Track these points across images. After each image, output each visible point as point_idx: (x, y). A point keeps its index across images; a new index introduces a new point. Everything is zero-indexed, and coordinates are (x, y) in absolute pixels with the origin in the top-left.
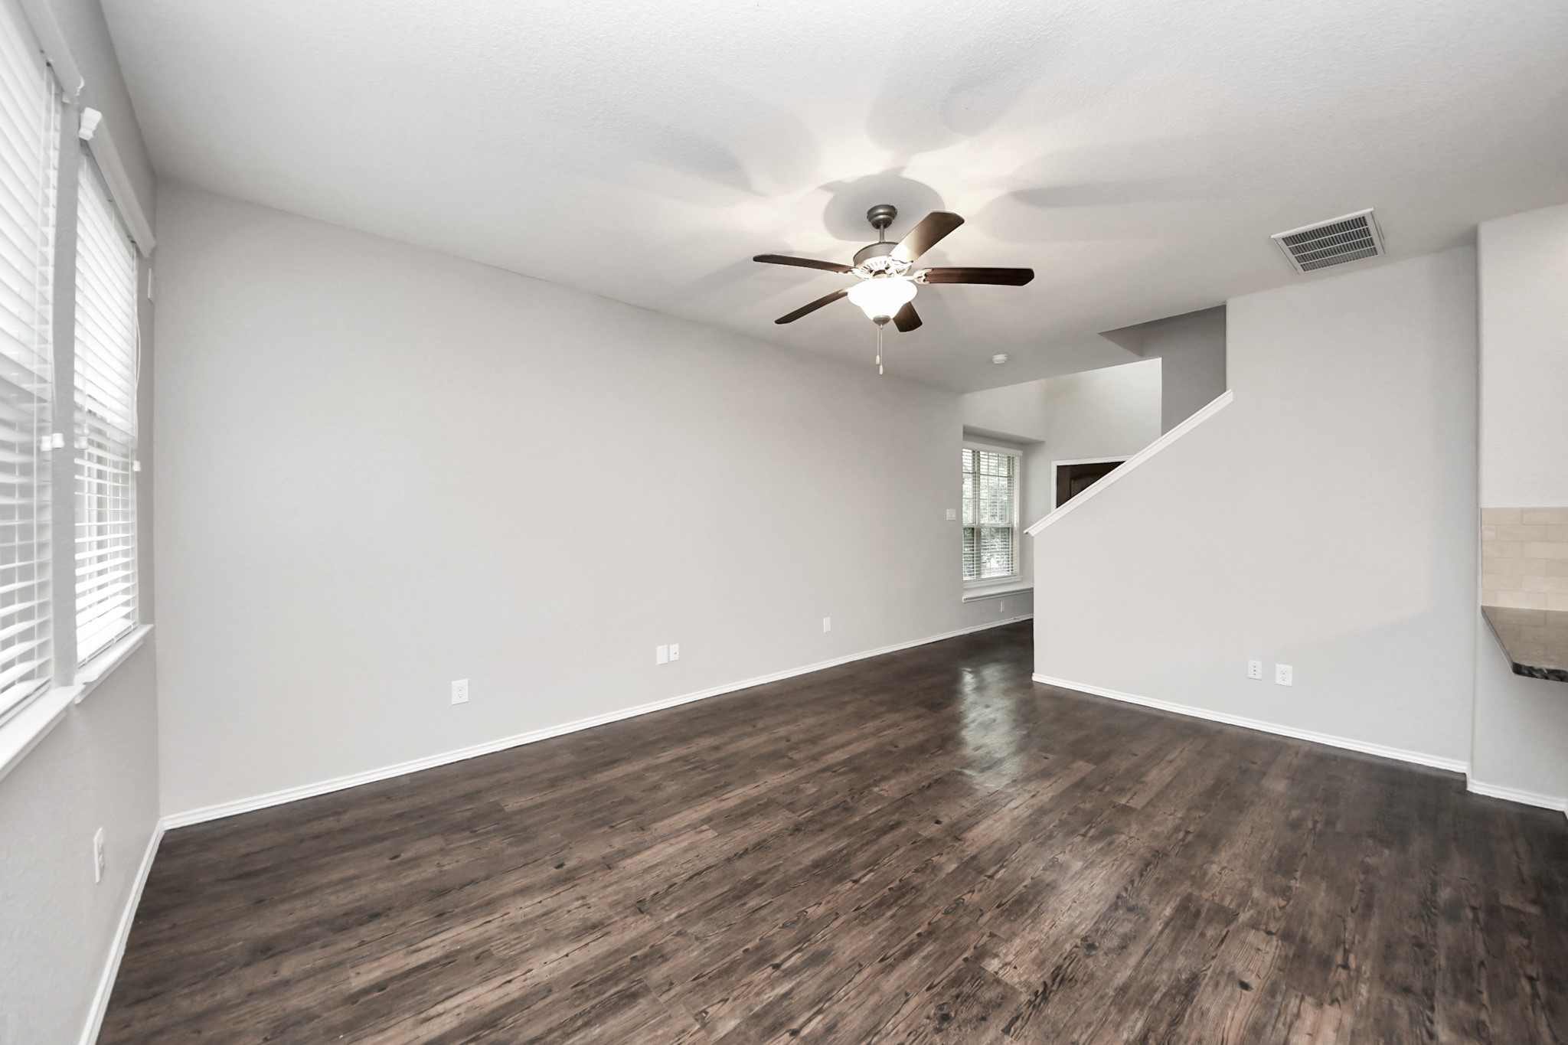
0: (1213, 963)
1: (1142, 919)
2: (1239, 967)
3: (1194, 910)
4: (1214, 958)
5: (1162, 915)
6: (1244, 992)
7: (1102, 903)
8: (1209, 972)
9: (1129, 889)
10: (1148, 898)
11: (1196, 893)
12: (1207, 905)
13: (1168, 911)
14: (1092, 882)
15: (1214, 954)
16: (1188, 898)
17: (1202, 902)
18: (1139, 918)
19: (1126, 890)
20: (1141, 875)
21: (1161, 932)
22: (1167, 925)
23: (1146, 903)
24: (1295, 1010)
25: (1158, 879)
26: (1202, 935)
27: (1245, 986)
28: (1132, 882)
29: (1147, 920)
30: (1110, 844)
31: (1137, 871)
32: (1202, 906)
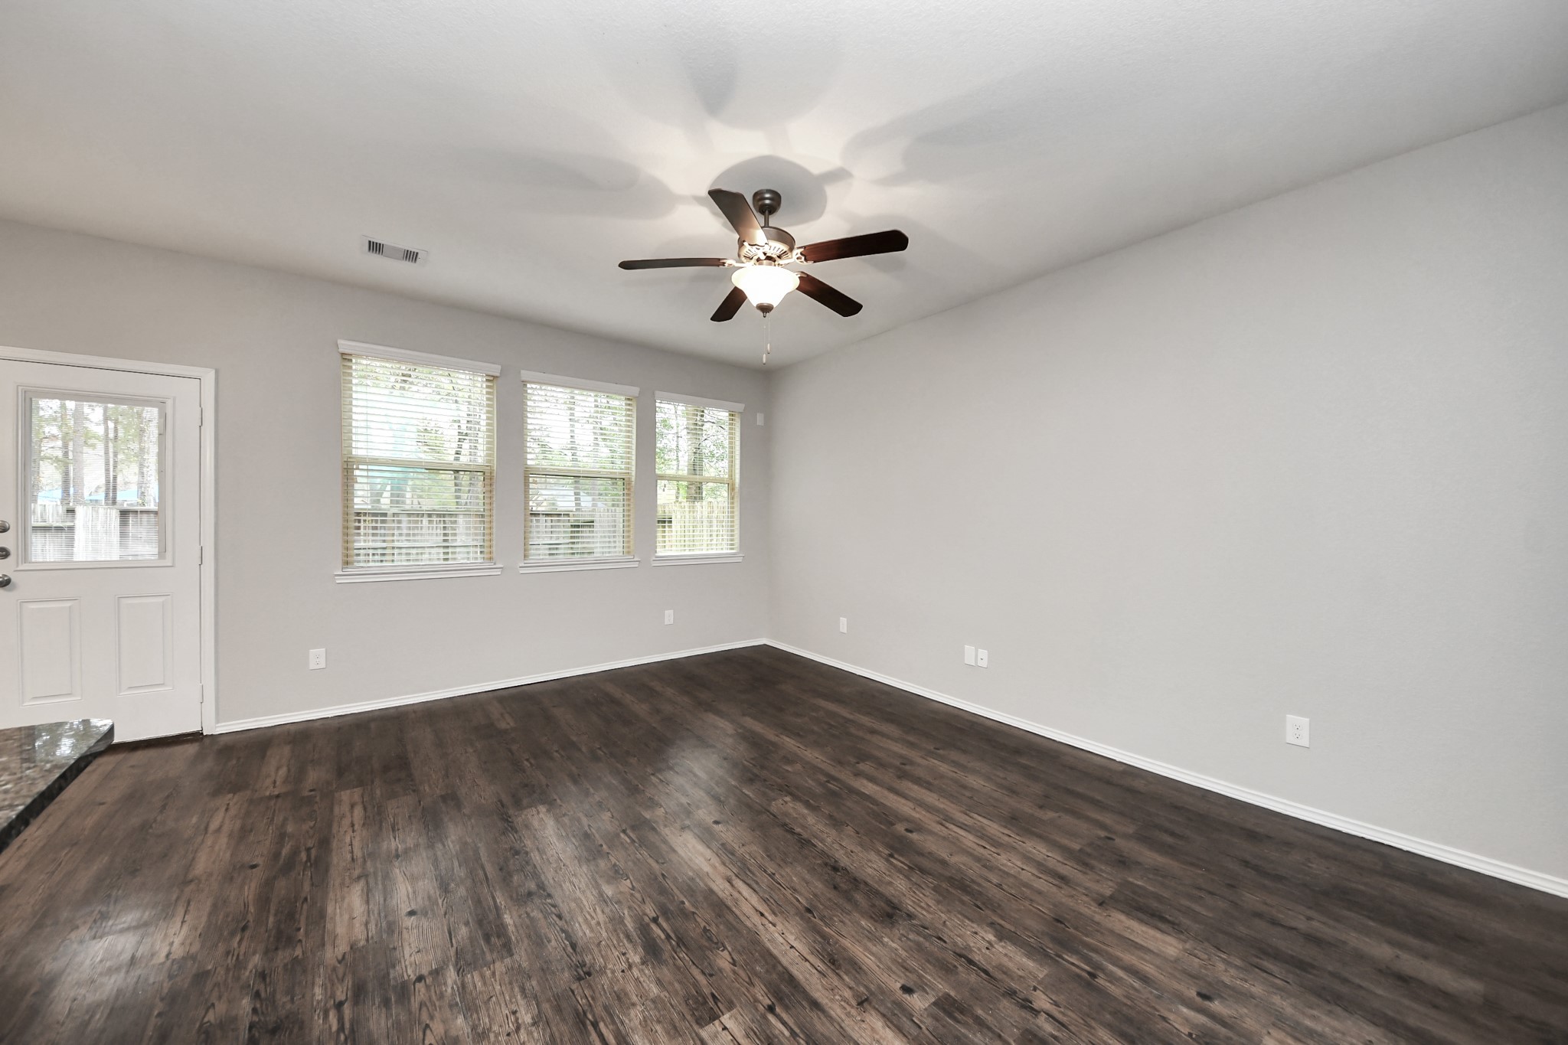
0: (443, 912)
1: (514, 895)
2: (425, 923)
3: (493, 939)
4: (445, 914)
5: (508, 912)
6: (409, 910)
7: (551, 881)
8: (440, 901)
9: (553, 909)
10: (532, 915)
11: (508, 961)
12: (489, 957)
13: (508, 919)
14: (579, 888)
15: (447, 917)
16: (508, 948)
17: (495, 955)
18: (517, 894)
19: (554, 906)
20: (563, 931)
21: (494, 898)
22: (497, 908)
23: (528, 909)
24: (369, 926)
25: (549, 941)
26: (467, 924)
27: (412, 913)
28: (560, 917)
29: (511, 897)
30: (628, 937)
31: (570, 930)
32: (491, 951)
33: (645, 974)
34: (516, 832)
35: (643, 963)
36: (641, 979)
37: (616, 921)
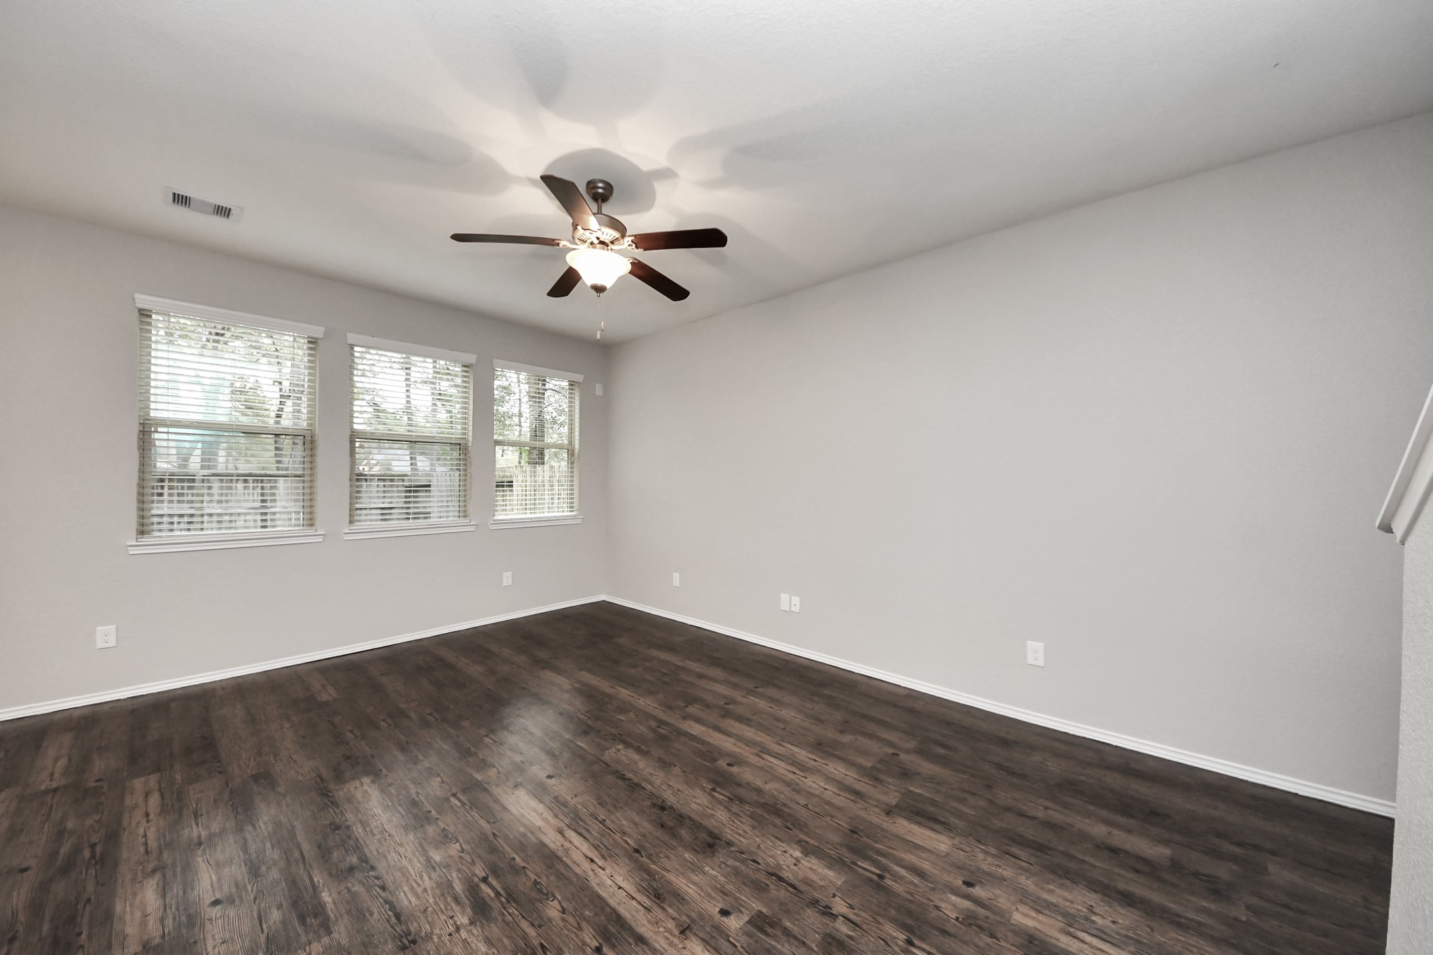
0: (252, 897)
1: (334, 872)
2: (232, 912)
3: (309, 920)
4: (255, 899)
5: (326, 889)
6: (213, 899)
7: (375, 853)
8: (249, 887)
9: (377, 882)
10: (353, 890)
11: (326, 940)
12: (303, 939)
13: (326, 897)
14: (405, 857)
15: (257, 902)
16: (326, 927)
17: (311, 936)
18: (337, 869)
19: (377, 878)
20: (386, 902)
21: (311, 878)
22: (314, 887)
23: (349, 885)
24: (166, 922)
25: (371, 914)
26: (280, 907)
27: (216, 903)
28: (383, 888)
29: (330, 875)
30: (456, 900)
31: (394, 900)
32: (307, 933)
33: (474, 935)
34: (337, 806)
35: (472, 923)
36: (469, 940)
37: (445, 887)
